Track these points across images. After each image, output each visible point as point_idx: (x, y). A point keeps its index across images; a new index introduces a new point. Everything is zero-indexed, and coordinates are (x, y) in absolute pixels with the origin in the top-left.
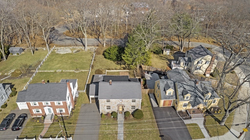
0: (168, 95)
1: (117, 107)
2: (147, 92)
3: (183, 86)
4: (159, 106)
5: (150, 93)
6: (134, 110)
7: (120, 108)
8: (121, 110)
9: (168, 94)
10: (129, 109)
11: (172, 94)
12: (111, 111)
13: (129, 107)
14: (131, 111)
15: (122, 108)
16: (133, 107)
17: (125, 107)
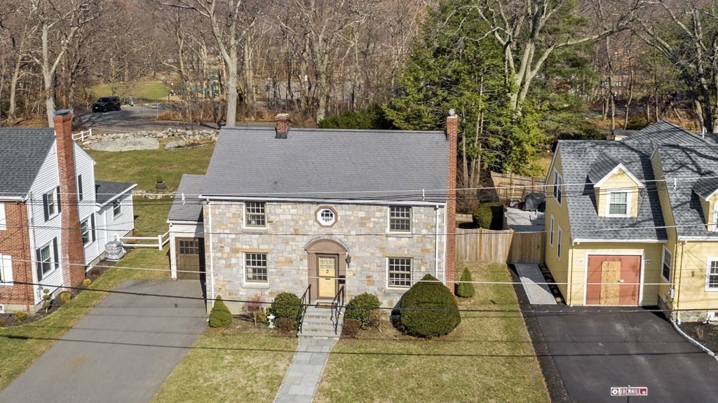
0: (608, 215)
1: (306, 262)
2: (500, 252)
3: (694, 163)
4: (564, 302)
5: (522, 262)
6: (406, 289)
7: (322, 272)
8: (328, 288)
9: (608, 208)
10: (376, 277)
11: (632, 211)
12: (271, 293)
13: (374, 267)
14: (389, 296)
15: (332, 273)
16: (400, 266)
17: (348, 260)
